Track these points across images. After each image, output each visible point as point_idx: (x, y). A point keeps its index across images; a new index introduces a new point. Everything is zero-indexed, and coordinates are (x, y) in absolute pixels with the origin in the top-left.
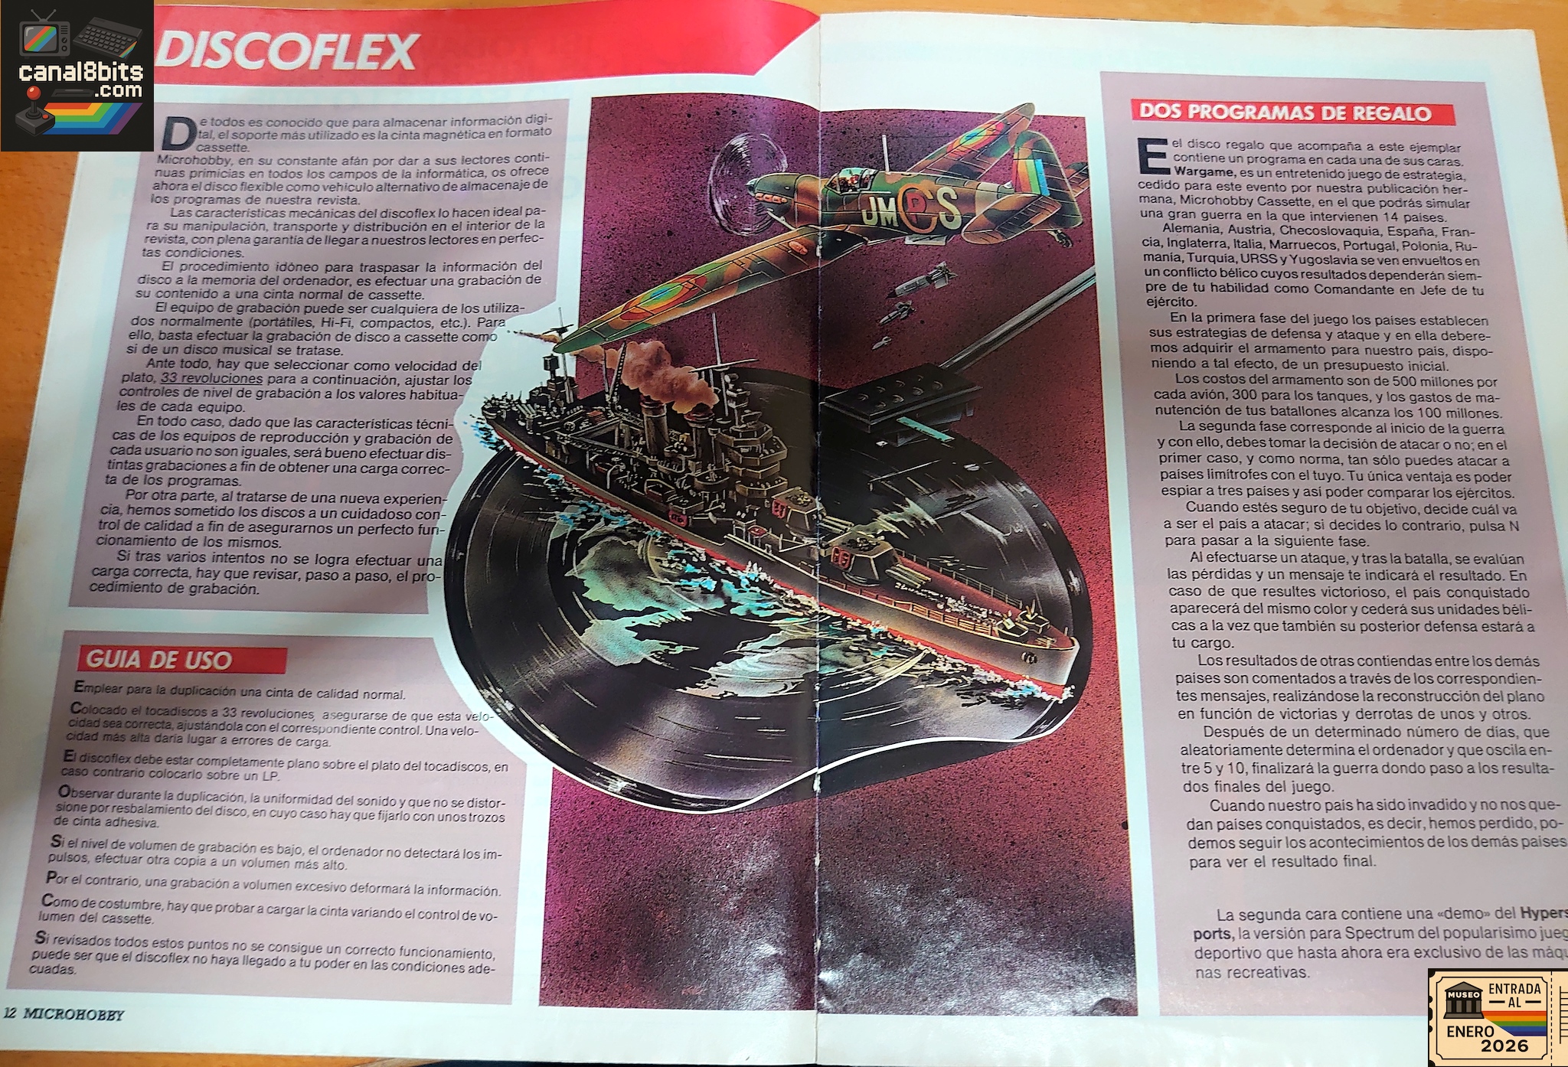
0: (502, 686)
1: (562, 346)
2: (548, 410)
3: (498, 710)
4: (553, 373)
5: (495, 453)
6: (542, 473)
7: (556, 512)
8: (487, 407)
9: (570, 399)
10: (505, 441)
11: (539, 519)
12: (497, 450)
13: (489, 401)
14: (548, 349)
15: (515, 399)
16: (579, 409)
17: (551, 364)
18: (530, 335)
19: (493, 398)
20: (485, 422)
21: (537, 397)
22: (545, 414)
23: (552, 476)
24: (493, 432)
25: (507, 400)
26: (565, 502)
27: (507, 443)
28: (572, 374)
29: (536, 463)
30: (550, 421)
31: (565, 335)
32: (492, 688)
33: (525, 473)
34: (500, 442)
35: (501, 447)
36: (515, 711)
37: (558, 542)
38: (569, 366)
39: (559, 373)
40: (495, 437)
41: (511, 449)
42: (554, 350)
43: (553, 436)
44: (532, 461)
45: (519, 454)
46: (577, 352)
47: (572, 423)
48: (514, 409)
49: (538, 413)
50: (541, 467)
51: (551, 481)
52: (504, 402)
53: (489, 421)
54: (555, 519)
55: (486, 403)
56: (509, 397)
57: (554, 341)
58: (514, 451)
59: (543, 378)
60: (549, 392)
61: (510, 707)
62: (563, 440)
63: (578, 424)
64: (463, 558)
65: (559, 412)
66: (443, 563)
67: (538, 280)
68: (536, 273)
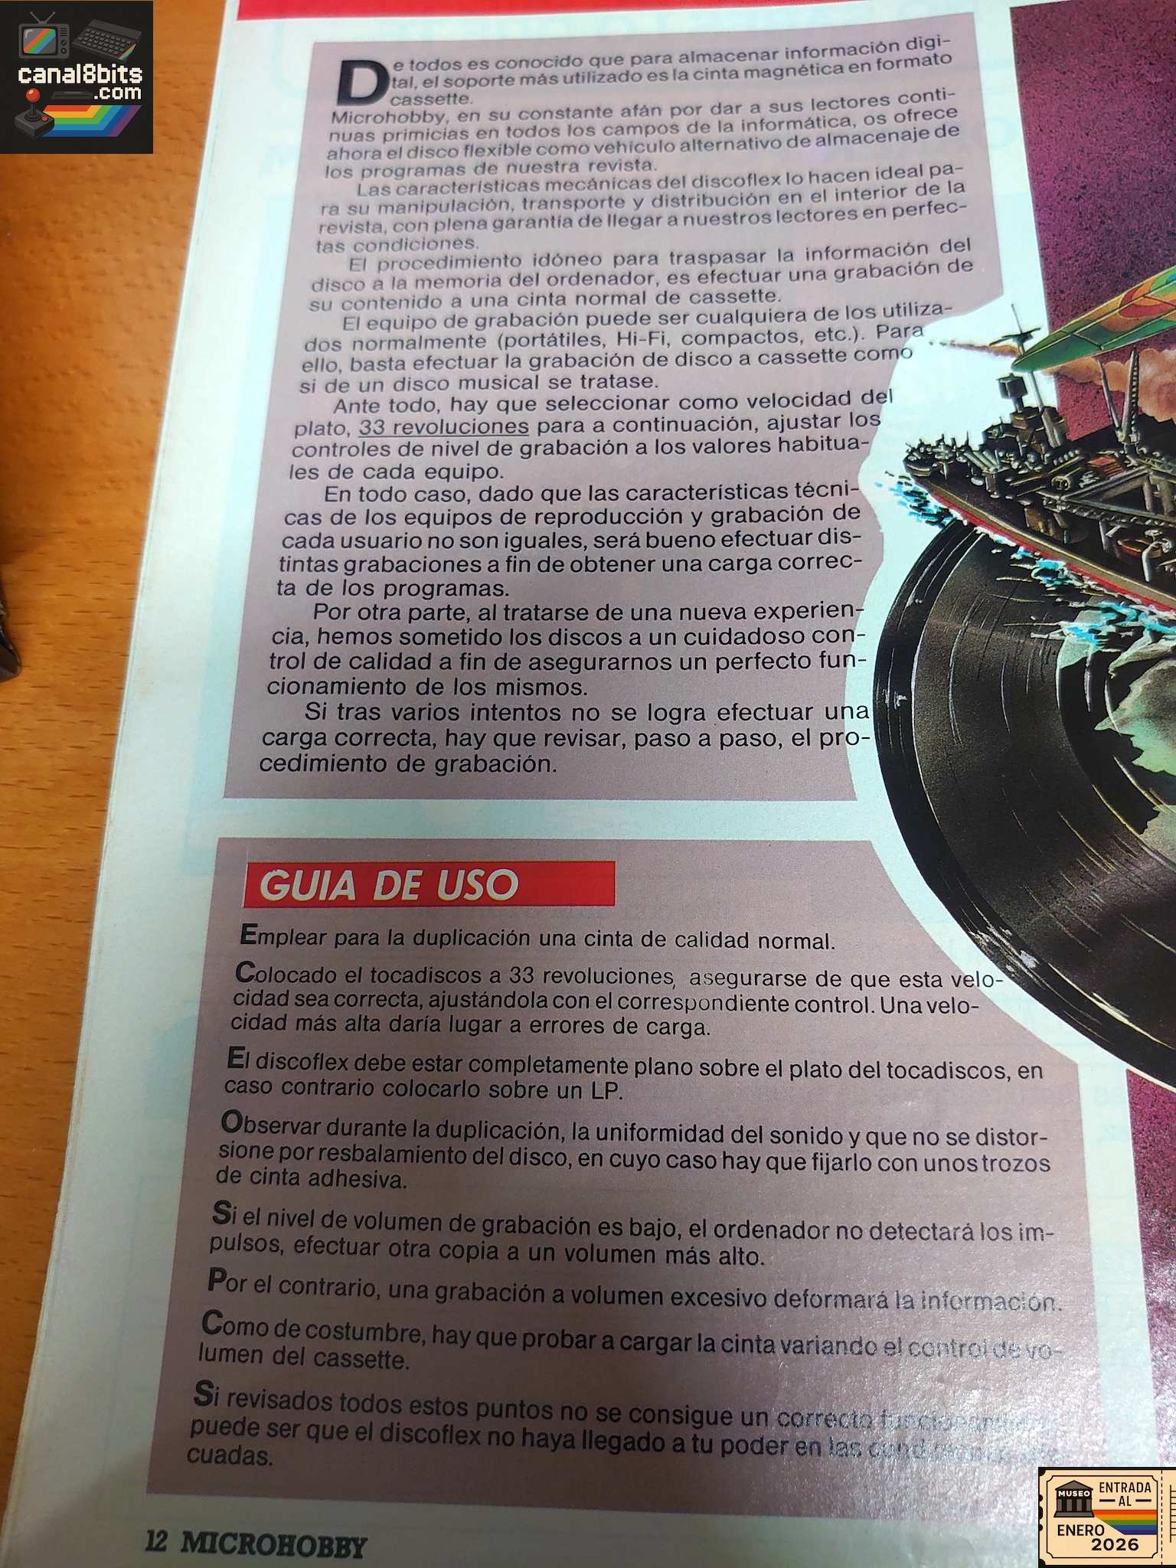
0: (1011, 924)
1: (1029, 360)
2: (1022, 459)
3: (1009, 968)
4: (1019, 401)
5: (936, 530)
6: (1025, 560)
7: (1062, 623)
8: (912, 459)
9: (1055, 439)
10: (952, 511)
11: (1033, 635)
12: (942, 525)
13: (914, 450)
14: (1005, 366)
15: (960, 443)
16: (1073, 456)
17: (1014, 388)
18: (970, 347)
19: (922, 444)
20: (913, 481)
21: (997, 439)
22: (1015, 465)
23: (1043, 563)
24: (929, 497)
25: (947, 447)
26: (1075, 604)
27: (957, 514)
28: (1051, 399)
29: (1013, 544)
30: (1024, 476)
31: (1028, 345)
32: (992, 930)
33: (995, 560)
34: (944, 513)
35: (947, 521)
36: (1041, 969)
37: (1073, 673)
38: (1043, 390)
39: (1030, 400)
40: (934, 505)
41: (965, 523)
42: (1015, 366)
43: (1037, 501)
44: (1005, 540)
45: (980, 529)
46: (1056, 368)
47: (1065, 478)
48: (961, 460)
49: (1003, 465)
50: (1021, 549)
51: (1044, 572)
52: (942, 449)
53: (919, 480)
54: (1062, 633)
55: (911, 454)
56: (949, 442)
57: (1012, 352)
58: (972, 525)
59: (1004, 410)
60: (1016, 431)
61: (1030, 962)
62: (1055, 505)
63: (1077, 479)
64: (906, 704)
65: (1039, 461)
66: (871, 713)
67: (968, 266)
68: (964, 256)
